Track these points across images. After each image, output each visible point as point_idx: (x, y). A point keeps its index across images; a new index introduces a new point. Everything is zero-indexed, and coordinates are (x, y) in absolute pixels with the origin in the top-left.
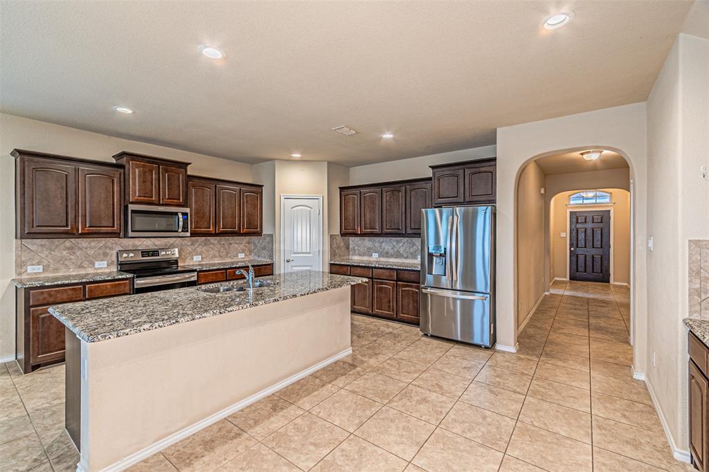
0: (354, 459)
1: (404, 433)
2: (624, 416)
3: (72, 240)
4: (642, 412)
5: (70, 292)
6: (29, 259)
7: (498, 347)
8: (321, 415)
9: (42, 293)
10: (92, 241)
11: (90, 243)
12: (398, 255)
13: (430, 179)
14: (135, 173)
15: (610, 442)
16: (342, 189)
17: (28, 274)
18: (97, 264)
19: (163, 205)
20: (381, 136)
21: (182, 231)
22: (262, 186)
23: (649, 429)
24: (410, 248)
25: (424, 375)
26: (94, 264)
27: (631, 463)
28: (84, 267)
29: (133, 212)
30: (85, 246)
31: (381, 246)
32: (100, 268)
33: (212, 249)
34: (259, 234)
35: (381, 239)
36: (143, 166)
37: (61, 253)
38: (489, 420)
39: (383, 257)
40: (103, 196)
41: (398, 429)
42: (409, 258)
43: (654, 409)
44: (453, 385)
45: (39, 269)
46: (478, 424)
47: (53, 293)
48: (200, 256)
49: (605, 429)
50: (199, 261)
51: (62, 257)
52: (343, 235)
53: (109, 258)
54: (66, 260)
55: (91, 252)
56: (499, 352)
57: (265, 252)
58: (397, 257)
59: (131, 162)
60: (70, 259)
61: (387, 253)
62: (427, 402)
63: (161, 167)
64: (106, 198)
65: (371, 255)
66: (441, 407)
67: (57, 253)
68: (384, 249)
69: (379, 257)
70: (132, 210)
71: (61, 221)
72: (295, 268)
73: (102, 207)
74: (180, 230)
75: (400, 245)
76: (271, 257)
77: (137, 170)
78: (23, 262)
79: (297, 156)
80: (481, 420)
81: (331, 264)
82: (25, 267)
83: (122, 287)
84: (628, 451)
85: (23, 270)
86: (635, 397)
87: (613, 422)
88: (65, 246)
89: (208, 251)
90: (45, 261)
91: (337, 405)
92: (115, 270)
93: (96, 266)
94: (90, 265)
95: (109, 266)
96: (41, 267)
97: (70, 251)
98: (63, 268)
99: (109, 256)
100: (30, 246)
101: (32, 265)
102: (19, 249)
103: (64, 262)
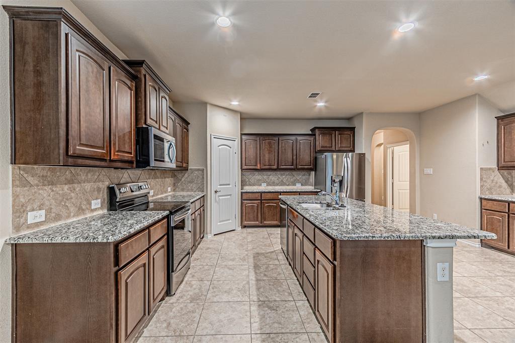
6: (29, 200)
10: (89, 171)
17: (29, 227)
18: (93, 204)
20: (316, 104)
22: (189, 124)
24: (291, 179)
26: (90, 204)
28: (83, 210)
31: (268, 178)
32: (96, 209)
33: (158, 183)
37: (63, 190)
39: (271, 185)
42: (290, 185)
45: (42, 215)
48: (153, 191)
50: (152, 196)
51: (63, 195)
52: (243, 170)
54: (67, 199)
55: (88, 186)
58: (281, 185)
60: (71, 198)
61: (274, 183)
67: (57, 189)
68: (271, 180)
69: (267, 185)
70: (154, 135)
72: (220, 198)
74: (173, 161)
75: (284, 177)
78: (23, 206)
81: (241, 193)
82: (25, 213)
85: (22, 220)
88: (66, 179)
89: (156, 185)
90: (47, 203)
92: (105, 211)
93: (93, 207)
94: (88, 206)
95: (102, 208)
96: (43, 212)
97: (71, 186)
98: (64, 212)
99: (102, 192)
100: (30, 179)
101: (33, 210)
102: (17, 182)
103: (65, 202)
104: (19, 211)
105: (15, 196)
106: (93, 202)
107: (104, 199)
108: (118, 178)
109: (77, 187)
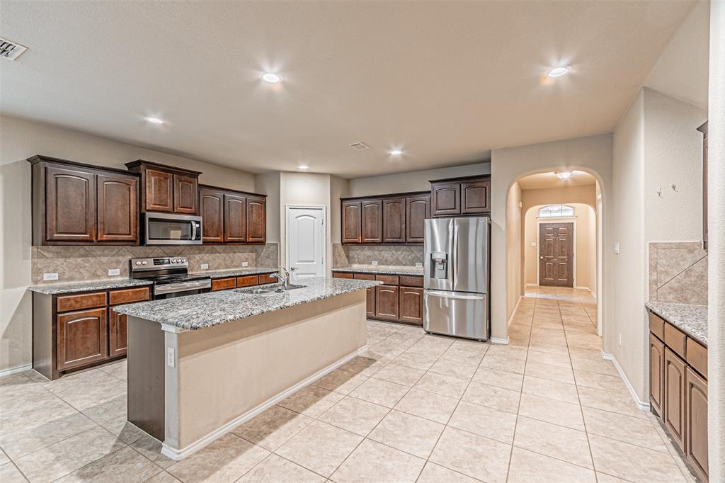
0: (400, 426)
1: (435, 406)
2: (601, 385)
3: (87, 247)
4: (612, 381)
5: (95, 299)
6: (45, 267)
7: (493, 340)
8: (360, 397)
9: (69, 299)
10: (106, 249)
11: (103, 251)
12: (398, 263)
13: (430, 192)
14: (150, 180)
15: (593, 402)
16: (342, 200)
17: (45, 282)
18: (111, 272)
19: (177, 213)
20: (390, 152)
21: (196, 239)
22: (265, 196)
23: (620, 393)
24: (408, 256)
25: (437, 364)
26: (107, 272)
27: (609, 414)
28: (98, 276)
29: (151, 220)
30: (99, 253)
31: (380, 254)
32: (114, 276)
33: (218, 257)
34: (263, 243)
35: (381, 248)
36: (159, 175)
37: (76, 261)
38: (499, 393)
39: (383, 264)
40: (120, 203)
41: (428, 403)
42: (408, 265)
43: (621, 379)
44: (463, 370)
45: (55, 276)
46: (491, 397)
47: (79, 300)
48: (207, 265)
49: (588, 394)
50: (206, 270)
51: (76, 265)
52: (343, 244)
53: (121, 266)
54: (81, 267)
55: (104, 259)
56: (494, 344)
57: (269, 261)
58: (396, 265)
59: (147, 170)
60: (85, 267)
61: (386, 261)
62: (446, 383)
63: (175, 175)
64: (124, 205)
65: (371, 263)
66: (459, 386)
67: (71, 260)
68: (383, 257)
69: (378, 264)
70: (149, 219)
71: (81, 228)
72: (299, 276)
73: (120, 214)
74: (193, 238)
75: (399, 253)
76: (276, 266)
77: (153, 179)
78: (40, 269)
79: (303, 167)
80: (493, 394)
81: (333, 272)
82: (41, 275)
83: (143, 293)
84: (607, 407)
85: (39, 278)
86: (606, 372)
87: (593, 390)
88: (80, 254)
89: (214, 259)
90: (60, 269)
91: (371, 389)
92: (128, 278)
93: (110, 274)
94: (104, 273)
95: (121, 275)
96: (57, 274)
97: (84, 259)
98: (78, 276)
99: (122, 264)
100: (46, 254)
101: (48, 273)
102: (36, 256)
103: (79, 270)
104: (37, 272)
105: (34, 264)
106: (110, 271)
107: (126, 270)
108: (145, 253)
109: (92, 260)
